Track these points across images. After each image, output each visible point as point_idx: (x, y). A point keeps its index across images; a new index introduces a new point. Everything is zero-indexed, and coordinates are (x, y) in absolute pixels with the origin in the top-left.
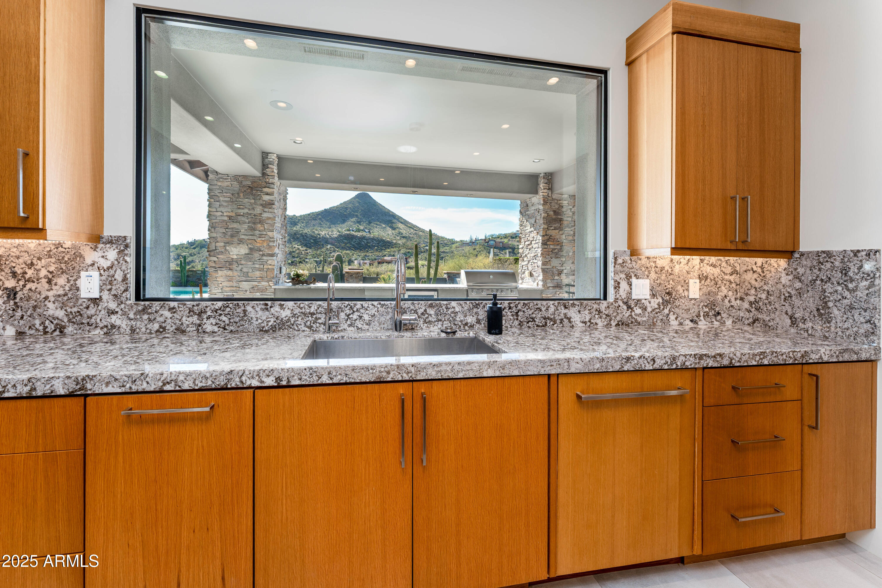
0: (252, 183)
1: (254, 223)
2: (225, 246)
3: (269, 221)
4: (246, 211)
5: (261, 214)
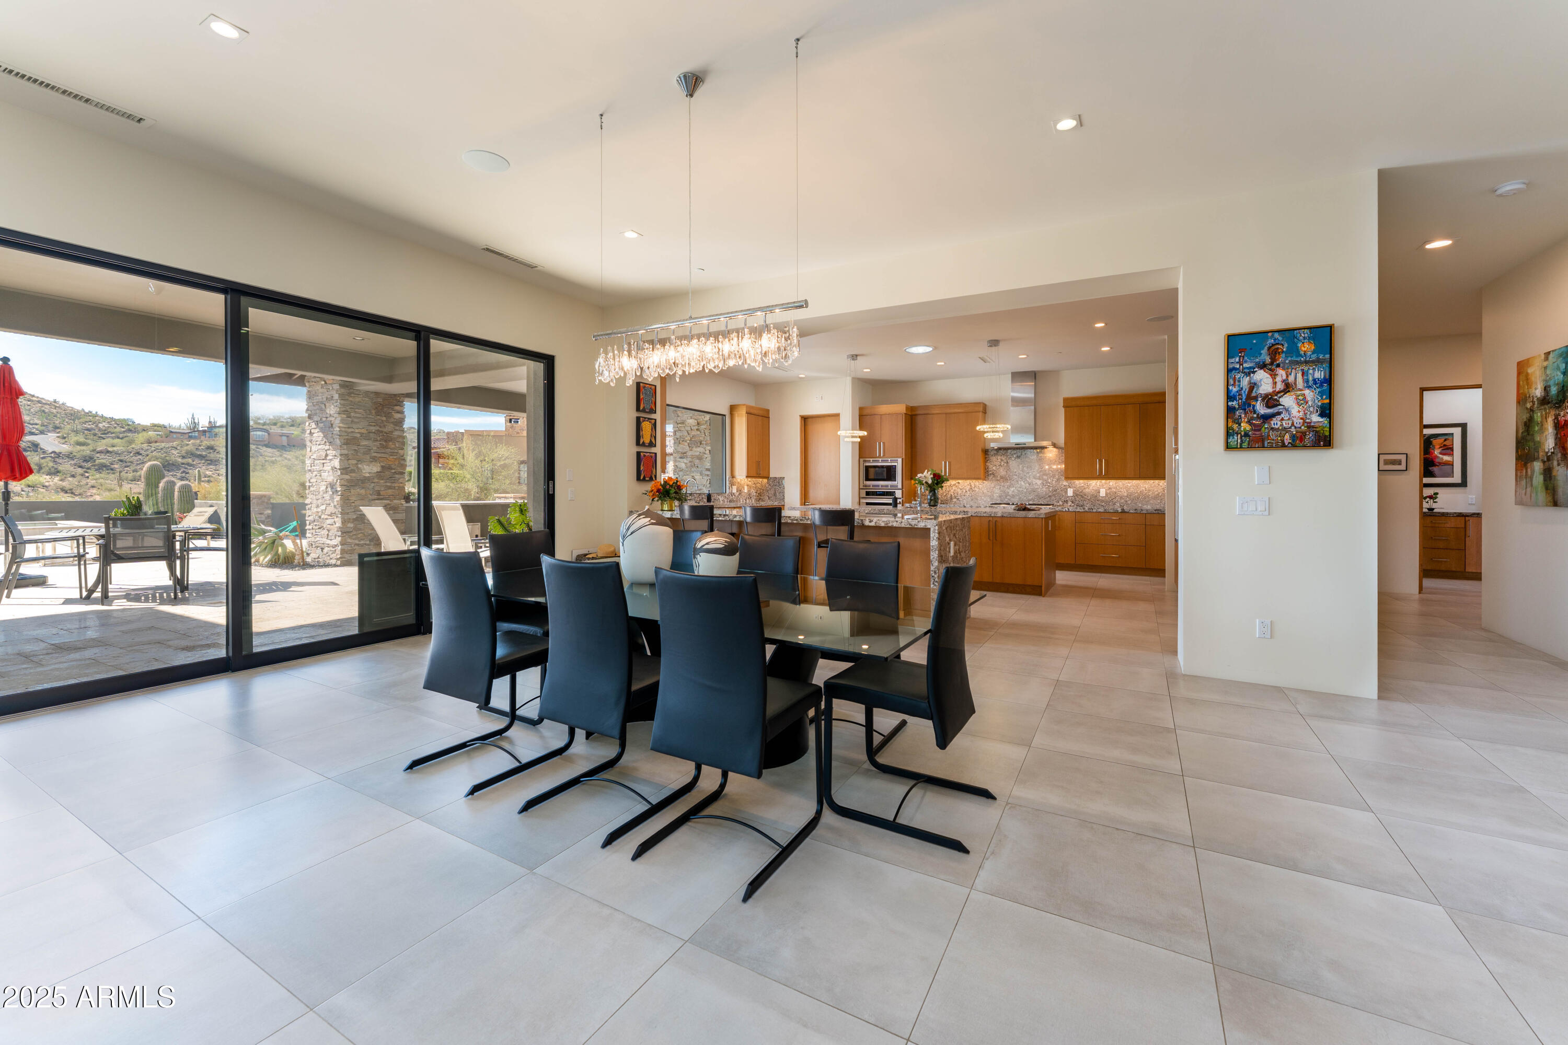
1: (386, 441)
2: (357, 464)
3: (399, 440)
4: (377, 428)
5: (392, 432)
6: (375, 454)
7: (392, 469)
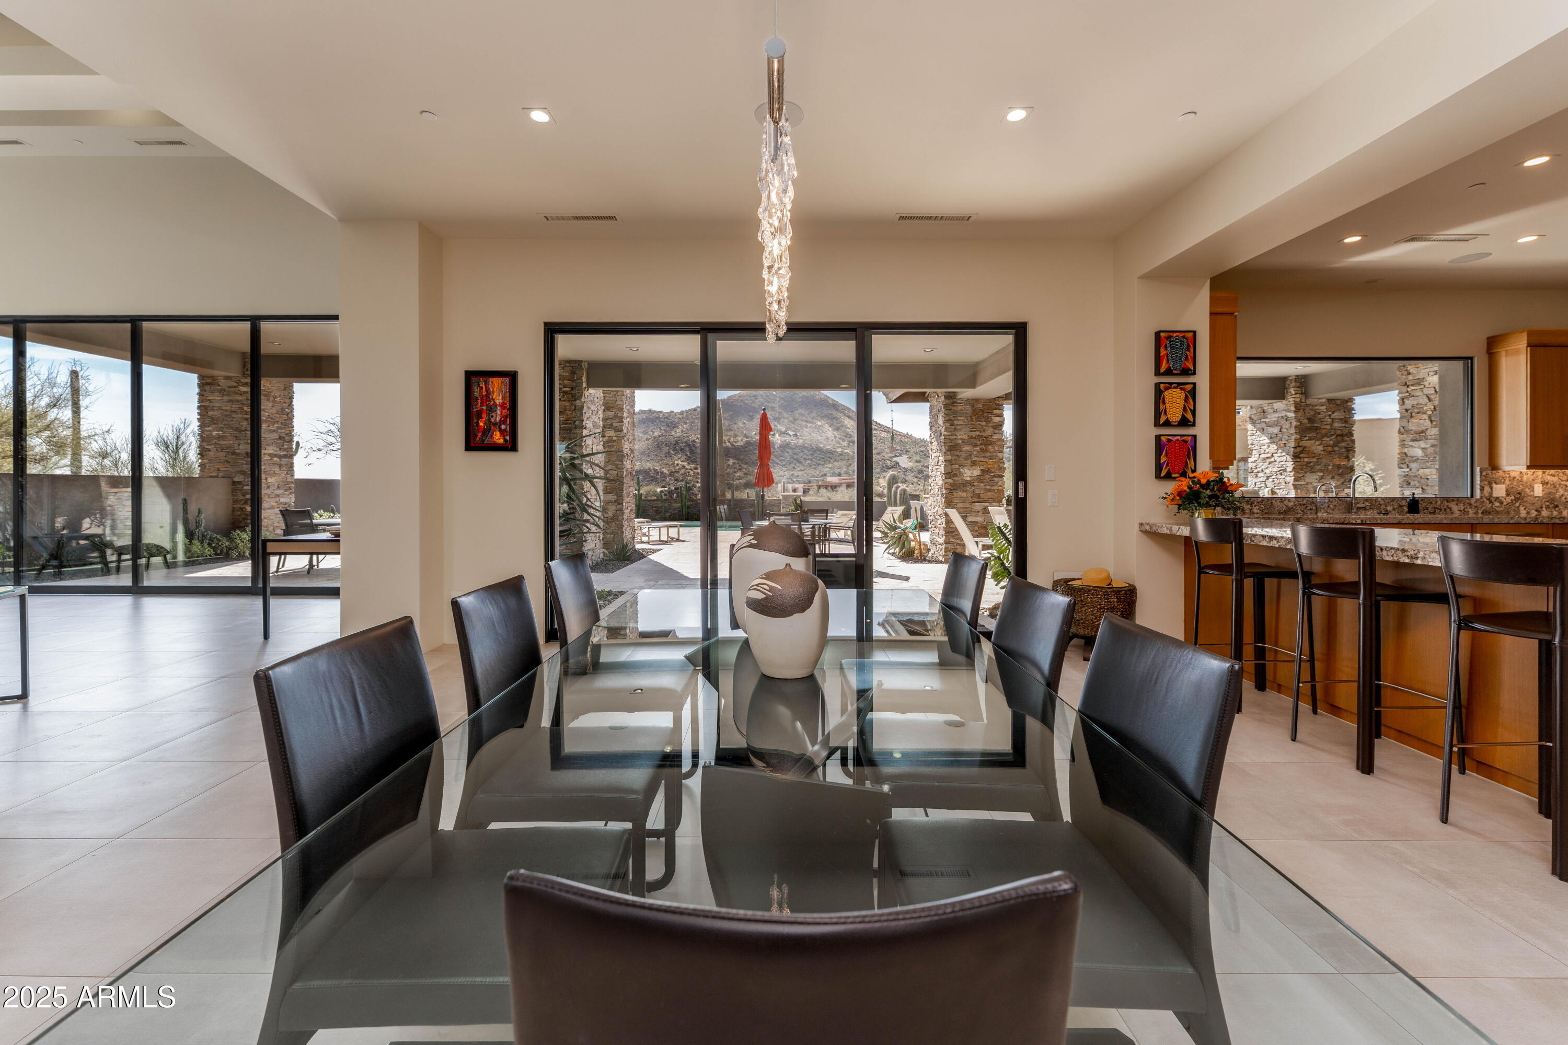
0: (984, 405)
1: (985, 445)
2: (959, 468)
3: (998, 443)
4: (978, 433)
5: (992, 436)
6: (976, 459)
7: (991, 472)
